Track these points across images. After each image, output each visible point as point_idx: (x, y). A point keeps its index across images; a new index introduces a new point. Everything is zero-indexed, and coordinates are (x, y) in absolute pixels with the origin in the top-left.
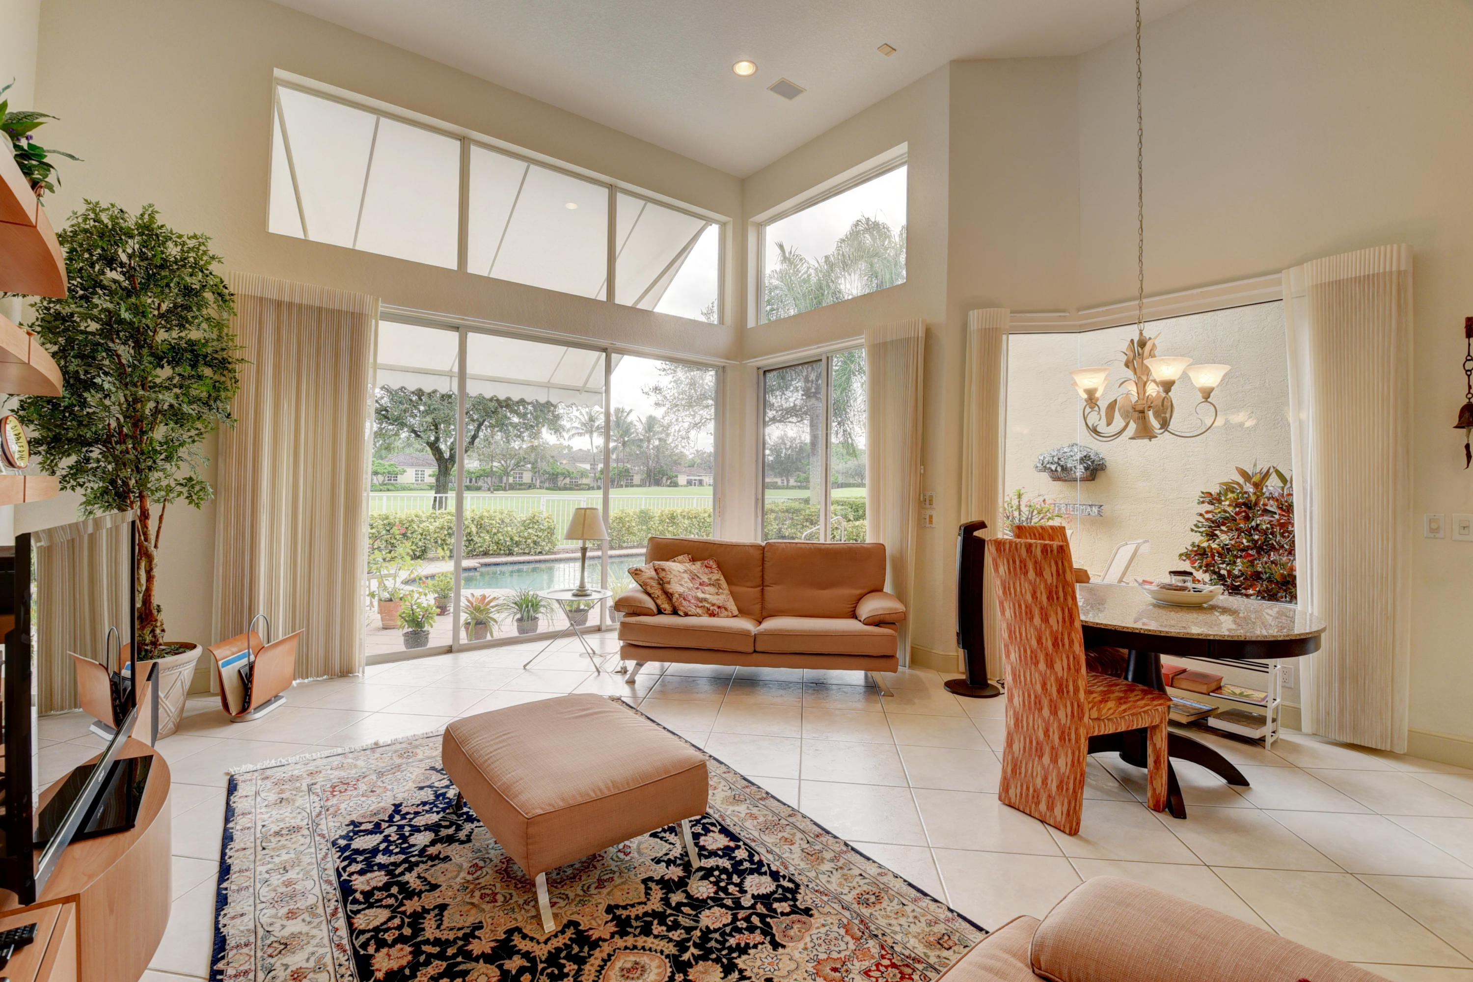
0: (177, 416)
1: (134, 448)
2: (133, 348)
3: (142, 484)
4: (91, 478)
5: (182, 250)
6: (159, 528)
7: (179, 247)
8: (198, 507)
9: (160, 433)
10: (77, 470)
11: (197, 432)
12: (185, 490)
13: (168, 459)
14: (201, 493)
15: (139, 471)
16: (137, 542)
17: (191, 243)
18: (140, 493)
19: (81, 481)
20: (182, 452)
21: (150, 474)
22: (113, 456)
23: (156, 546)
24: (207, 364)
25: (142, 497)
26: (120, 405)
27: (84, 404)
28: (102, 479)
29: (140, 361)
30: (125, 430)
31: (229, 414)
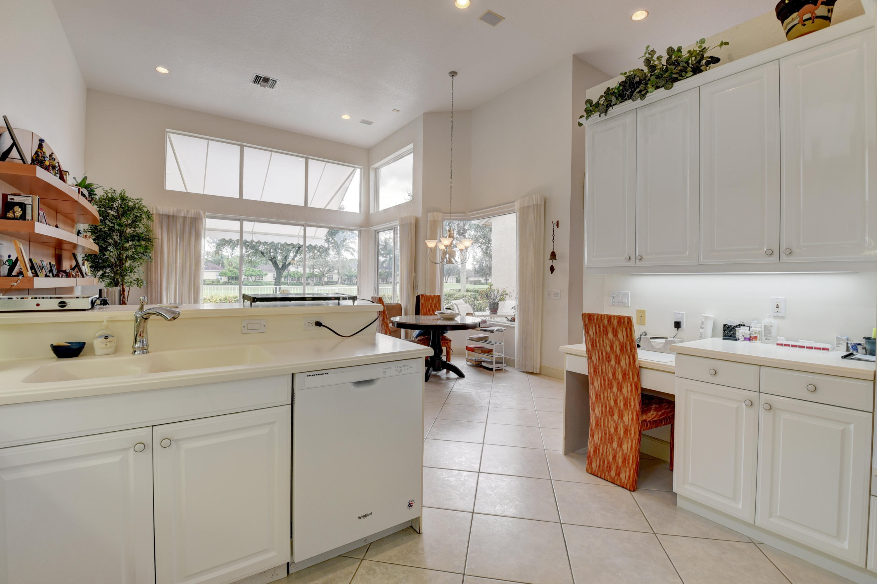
0: (132, 258)
1: (120, 269)
2: (119, 237)
3: (123, 280)
4: (107, 278)
5: (134, 204)
6: (128, 295)
7: (133, 203)
8: (140, 288)
9: (128, 264)
10: (103, 276)
11: (140, 263)
12: (136, 282)
13: (131, 272)
14: (141, 284)
15: (122, 276)
16: (121, 299)
17: (137, 201)
18: (122, 283)
19: (103, 279)
20: (135, 270)
21: (125, 277)
22: (113, 271)
23: (127, 301)
24: (143, 240)
25: (123, 285)
26: (116, 255)
27: (104, 255)
28: (110, 279)
29: (121, 242)
30: (117, 263)
31: (150, 257)
